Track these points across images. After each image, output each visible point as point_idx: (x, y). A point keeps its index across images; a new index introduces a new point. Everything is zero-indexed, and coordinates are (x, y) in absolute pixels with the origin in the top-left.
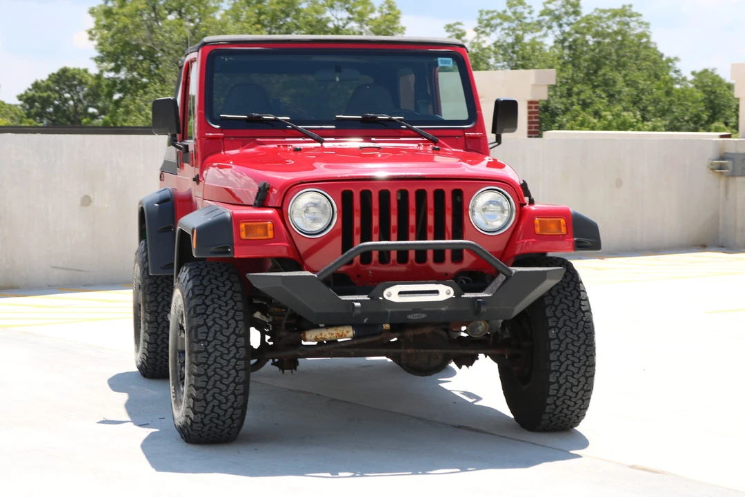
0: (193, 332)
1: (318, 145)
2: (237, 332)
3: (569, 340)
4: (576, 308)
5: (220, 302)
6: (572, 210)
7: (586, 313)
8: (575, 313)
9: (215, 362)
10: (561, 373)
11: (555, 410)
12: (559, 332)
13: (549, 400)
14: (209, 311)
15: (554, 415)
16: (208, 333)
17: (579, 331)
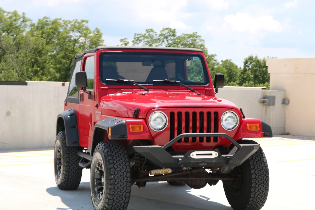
0: (108, 171)
1: (146, 92)
2: (127, 171)
3: (259, 174)
4: (262, 161)
5: (119, 158)
6: (261, 121)
7: (266, 163)
8: (261, 163)
9: (118, 183)
10: (256, 188)
11: (252, 203)
12: (255, 171)
13: (251, 199)
14: (115, 162)
15: (252, 205)
16: (115, 171)
17: (263, 170)
